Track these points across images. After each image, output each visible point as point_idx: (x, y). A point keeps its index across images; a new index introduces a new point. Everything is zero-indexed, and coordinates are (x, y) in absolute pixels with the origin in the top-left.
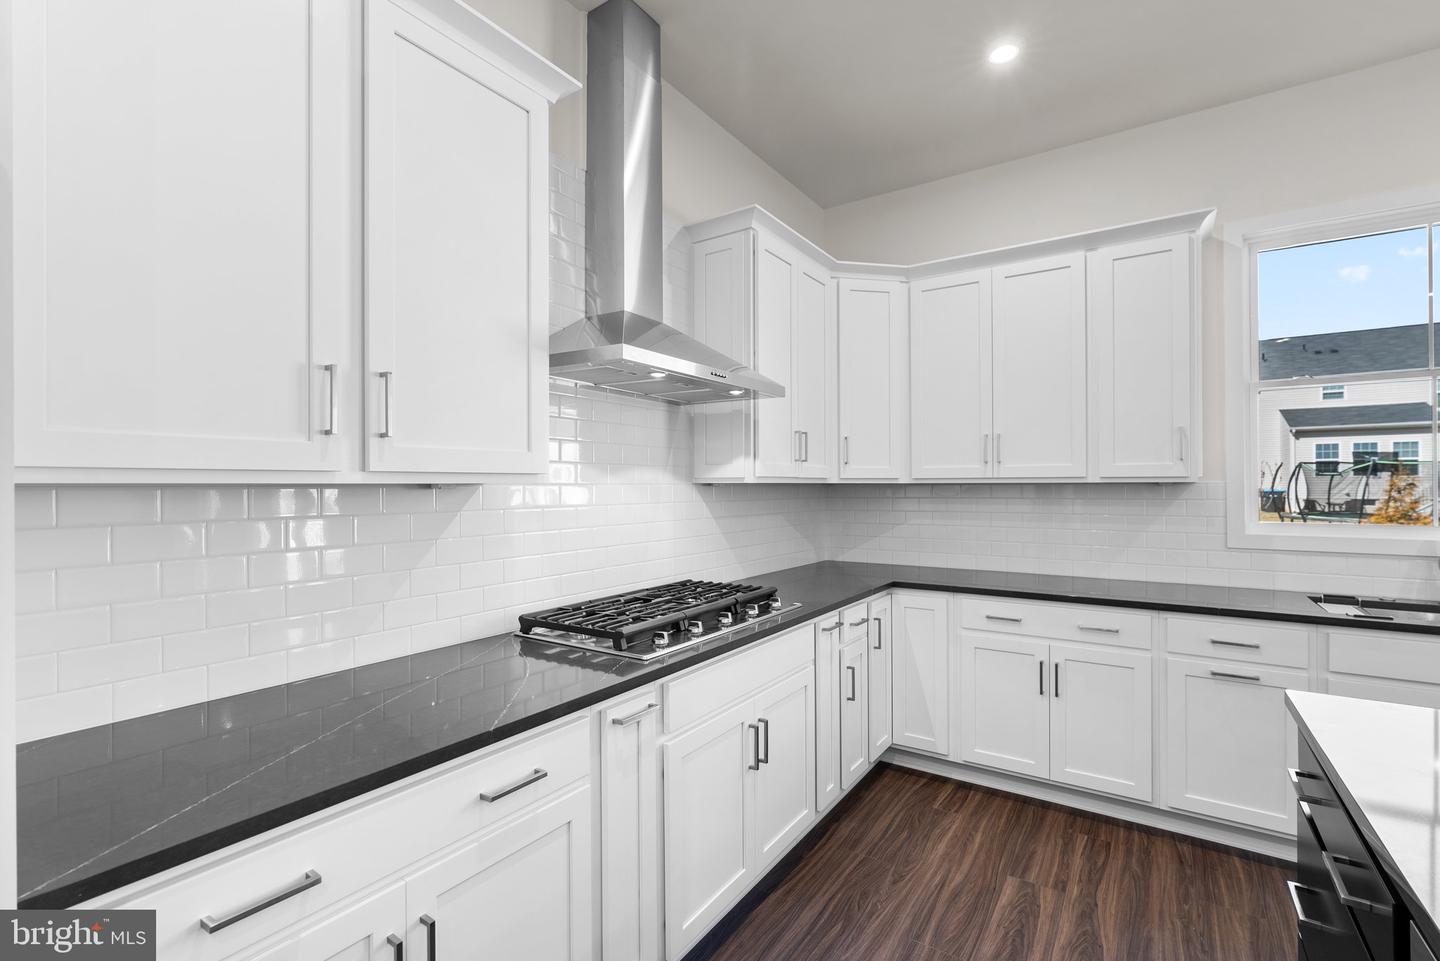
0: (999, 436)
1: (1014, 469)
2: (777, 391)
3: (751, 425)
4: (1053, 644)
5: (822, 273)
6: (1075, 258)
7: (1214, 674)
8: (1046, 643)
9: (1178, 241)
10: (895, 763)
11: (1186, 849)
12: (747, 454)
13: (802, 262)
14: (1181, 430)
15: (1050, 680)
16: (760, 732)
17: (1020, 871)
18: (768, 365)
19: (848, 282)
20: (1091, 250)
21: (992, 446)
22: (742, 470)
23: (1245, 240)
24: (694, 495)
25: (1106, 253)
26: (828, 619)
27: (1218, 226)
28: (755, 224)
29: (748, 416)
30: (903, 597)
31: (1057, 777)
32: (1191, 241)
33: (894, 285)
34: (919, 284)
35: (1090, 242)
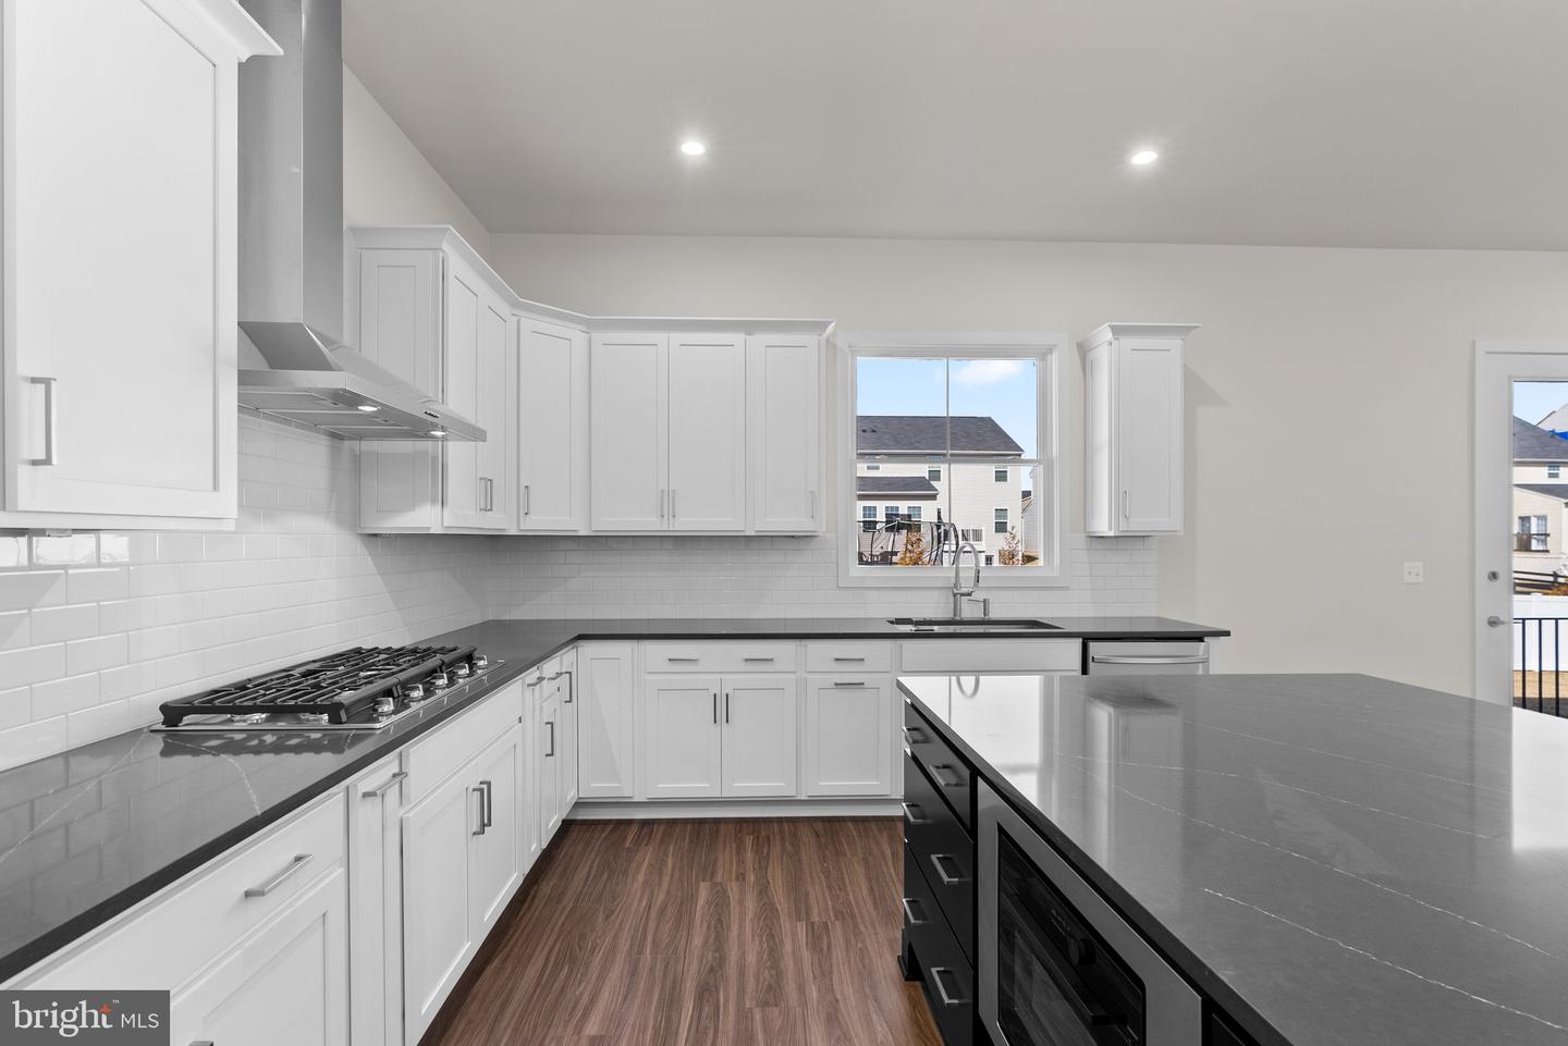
0: (674, 491)
1: (686, 523)
2: (475, 434)
3: (440, 469)
4: (724, 677)
5: (504, 309)
6: (736, 338)
7: (836, 684)
8: (718, 677)
9: (810, 339)
10: (579, 818)
11: (819, 826)
12: (434, 501)
13: (489, 297)
14: (812, 492)
15: (721, 708)
16: (484, 791)
17: (708, 878)
18: (457, 403)
19: (530, 323)
20: (749, 334)
21: (667, 502)
22: (427, 518)
23: (850, 347)
24: (359, 547)
25: (761, 339)
26: (531, 675)
27: (834, 333)
28: (445, 246)
29: (435, 459)
30: (589, 649)
31: (727, 793)
32: (819, 341)
33: (577, 335)
34: (600, 337)
35: (749, 327)
